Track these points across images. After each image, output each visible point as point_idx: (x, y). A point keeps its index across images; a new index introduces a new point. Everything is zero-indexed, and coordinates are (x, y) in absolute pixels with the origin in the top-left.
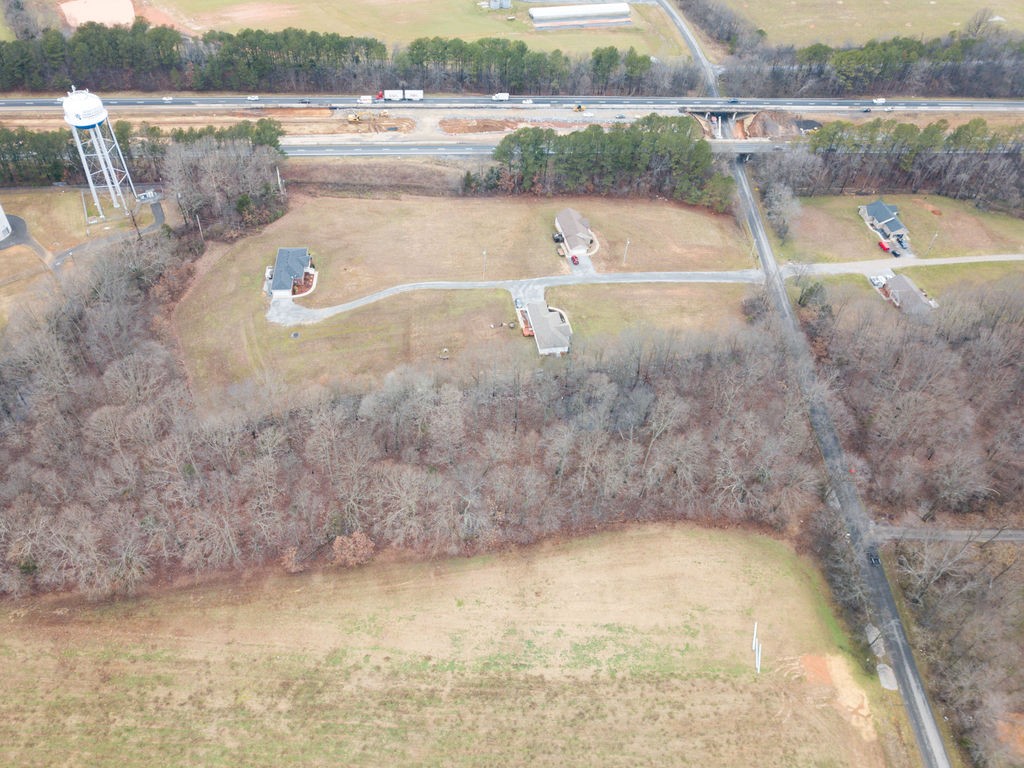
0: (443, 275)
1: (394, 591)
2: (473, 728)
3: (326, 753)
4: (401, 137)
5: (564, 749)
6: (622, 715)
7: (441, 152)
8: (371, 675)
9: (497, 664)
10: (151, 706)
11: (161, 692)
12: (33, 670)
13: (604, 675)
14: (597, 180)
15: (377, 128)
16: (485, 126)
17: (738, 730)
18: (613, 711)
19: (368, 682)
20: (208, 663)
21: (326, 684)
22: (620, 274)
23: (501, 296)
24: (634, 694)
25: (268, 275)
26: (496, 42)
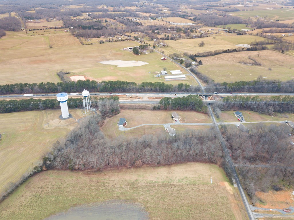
0: (151, 123)
1: (146, 171)
2: (162, 190)
3: (137, 193)
4: (140, 100)
5: (177, 194)
6: (188, 189)
7: (148, 103)
8: (143, 183)
9: (165, 182)
10: (106, 186)
11: (107, 184)
12: (86, 181)
13: (184, 184)
14: (180, 107)
15: (136, 99)
16: (157, 98)
17: (208, 191)
18: (186, 189)
19: (142, 184)
20: (115, 181)
21: (135, 184)
22: (185, 123)
23: (162, 126)
24: (189, 186)
25: (118, 123)
26: (158, 83)
